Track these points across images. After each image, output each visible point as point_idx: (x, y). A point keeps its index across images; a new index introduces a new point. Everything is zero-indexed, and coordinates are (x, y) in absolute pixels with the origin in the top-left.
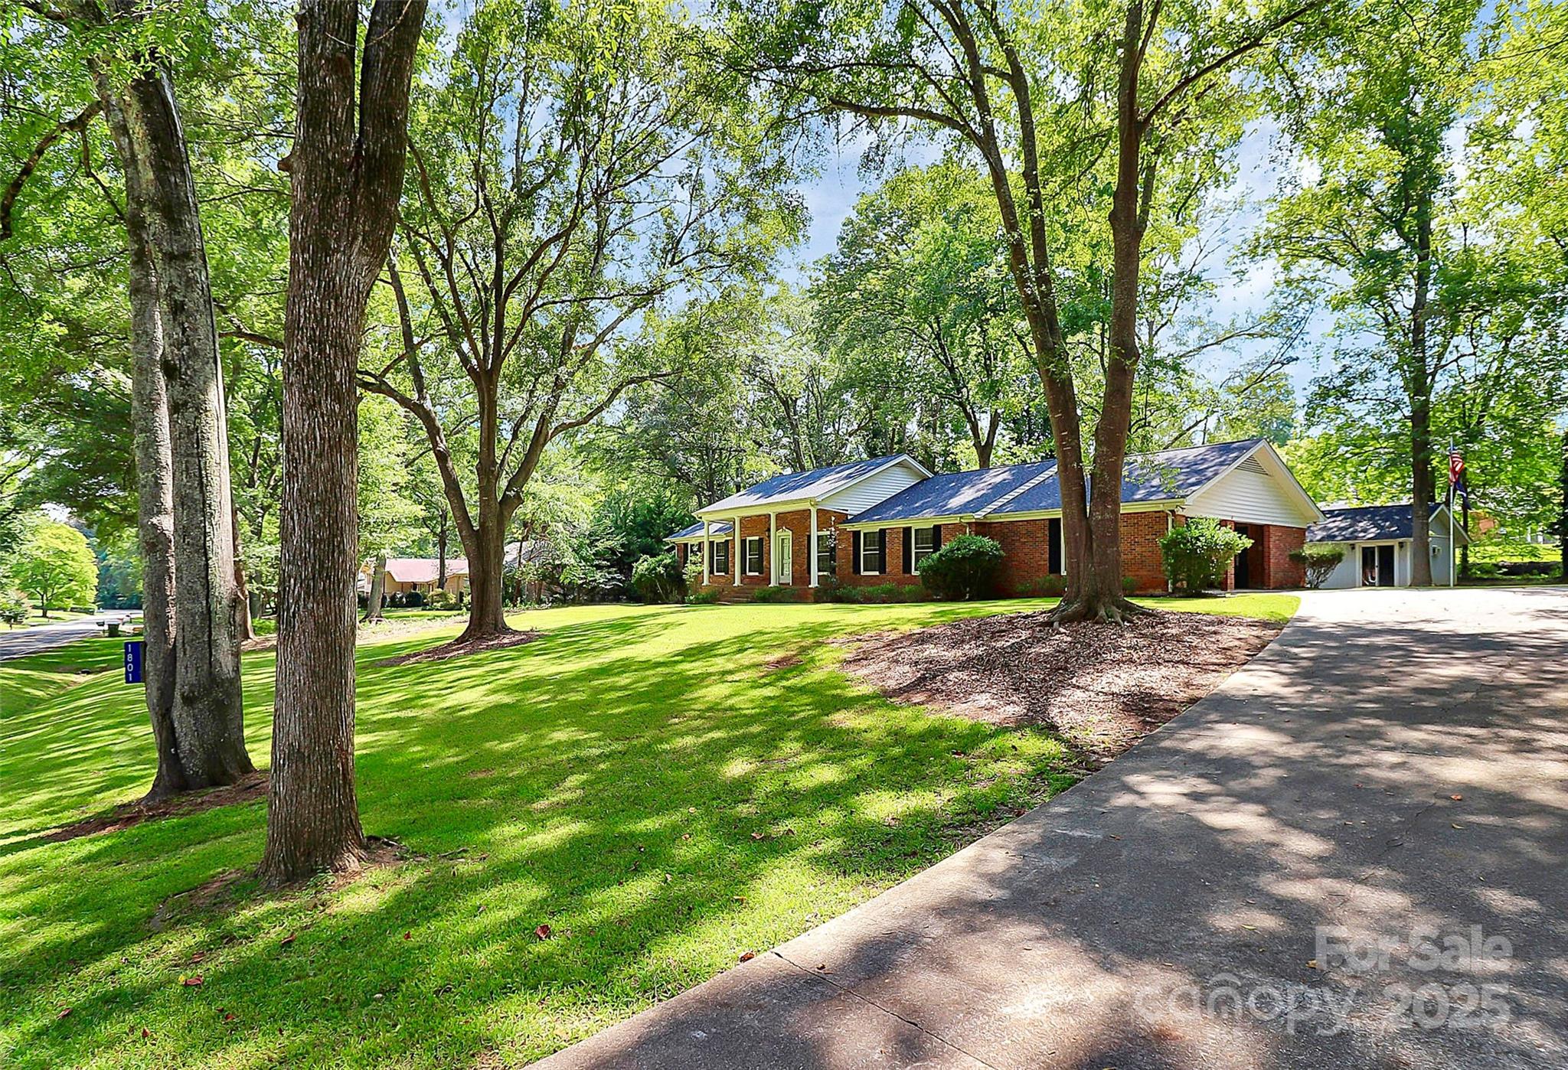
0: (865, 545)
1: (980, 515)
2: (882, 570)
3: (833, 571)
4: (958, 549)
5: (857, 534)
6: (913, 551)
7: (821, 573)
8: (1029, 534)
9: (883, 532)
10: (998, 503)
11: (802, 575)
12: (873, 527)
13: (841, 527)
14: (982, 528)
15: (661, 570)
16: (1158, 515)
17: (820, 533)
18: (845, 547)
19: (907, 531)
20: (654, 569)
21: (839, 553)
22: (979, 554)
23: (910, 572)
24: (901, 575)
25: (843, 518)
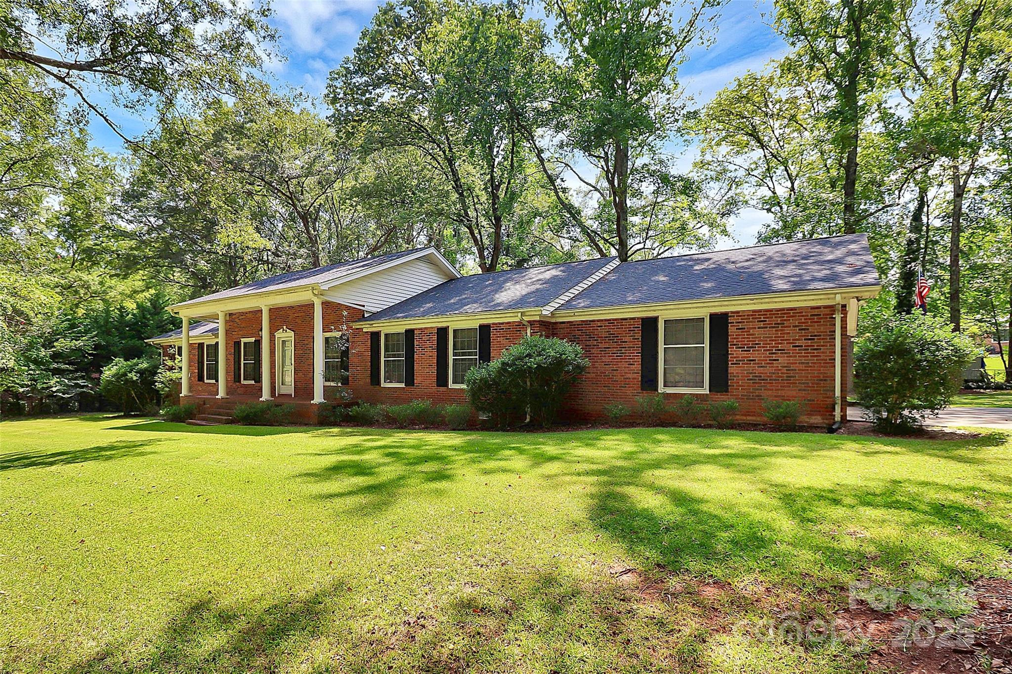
0: (386, 350)
1: (547, 311)
2: (410, 381)
3: (345, 381)
4: (529, 356)
5: (375, 336)
6: (451, 358)
7: (328, 384)
8: (612, 337)
9: (410, 333)
10: (565, 298)
11: (304, 387)
12: (397, 326)
13: (356, 325)
14: (548, 328)
15: (134, 376)
16: (816, 312)
17: (328, 335)
18: (360, 351)
19: (442, 332)
20: (125, 375)
21: (353, 360)
22: (559, 363)
23: (446, 385)
24: (435, 388)
25: (358, 315)
